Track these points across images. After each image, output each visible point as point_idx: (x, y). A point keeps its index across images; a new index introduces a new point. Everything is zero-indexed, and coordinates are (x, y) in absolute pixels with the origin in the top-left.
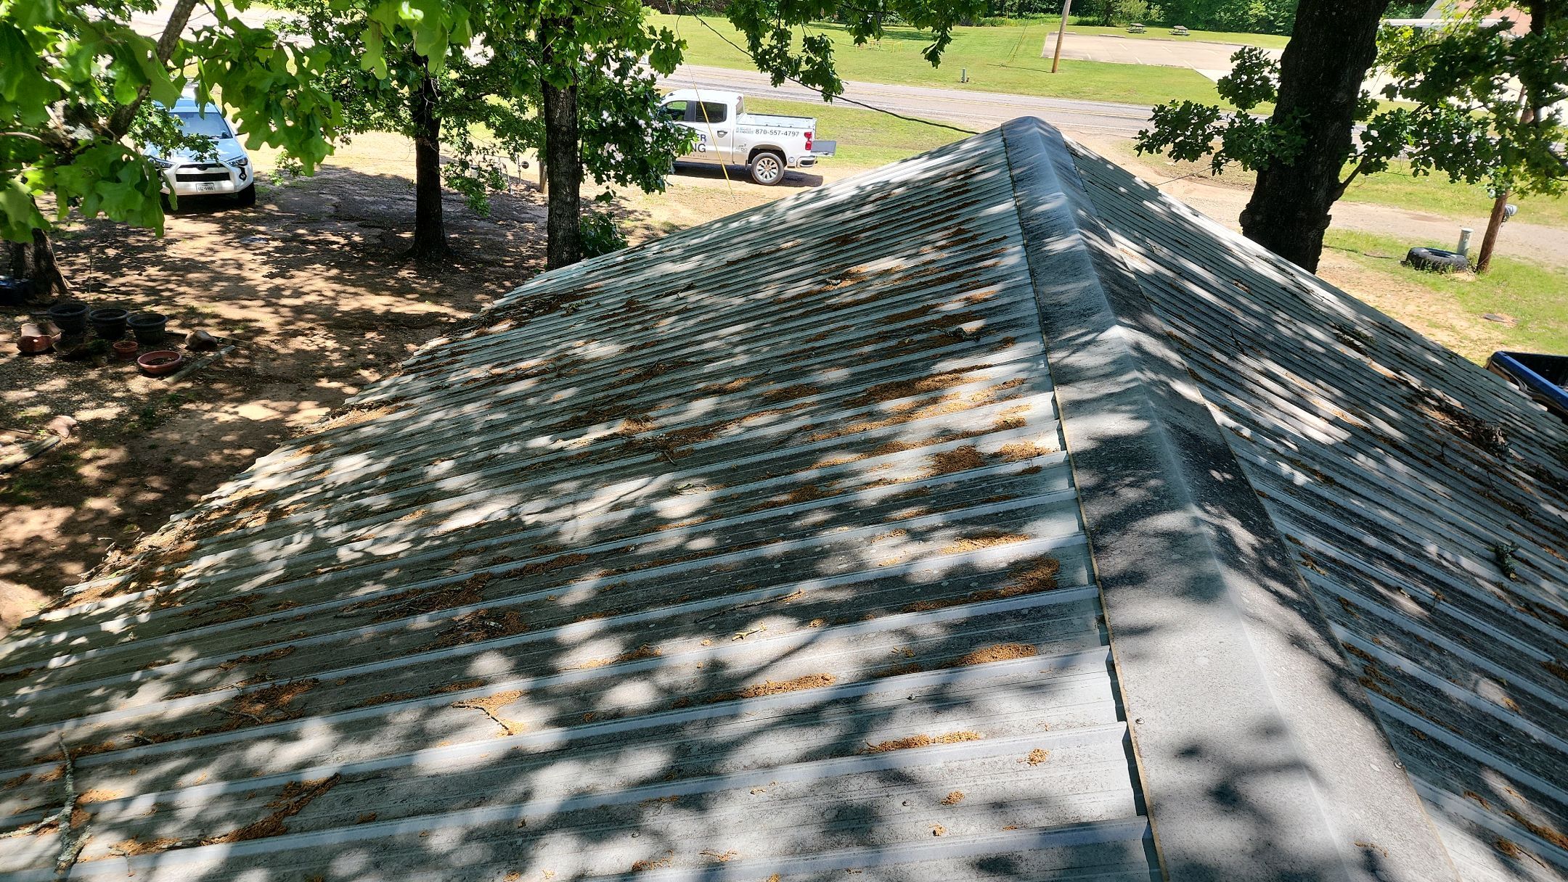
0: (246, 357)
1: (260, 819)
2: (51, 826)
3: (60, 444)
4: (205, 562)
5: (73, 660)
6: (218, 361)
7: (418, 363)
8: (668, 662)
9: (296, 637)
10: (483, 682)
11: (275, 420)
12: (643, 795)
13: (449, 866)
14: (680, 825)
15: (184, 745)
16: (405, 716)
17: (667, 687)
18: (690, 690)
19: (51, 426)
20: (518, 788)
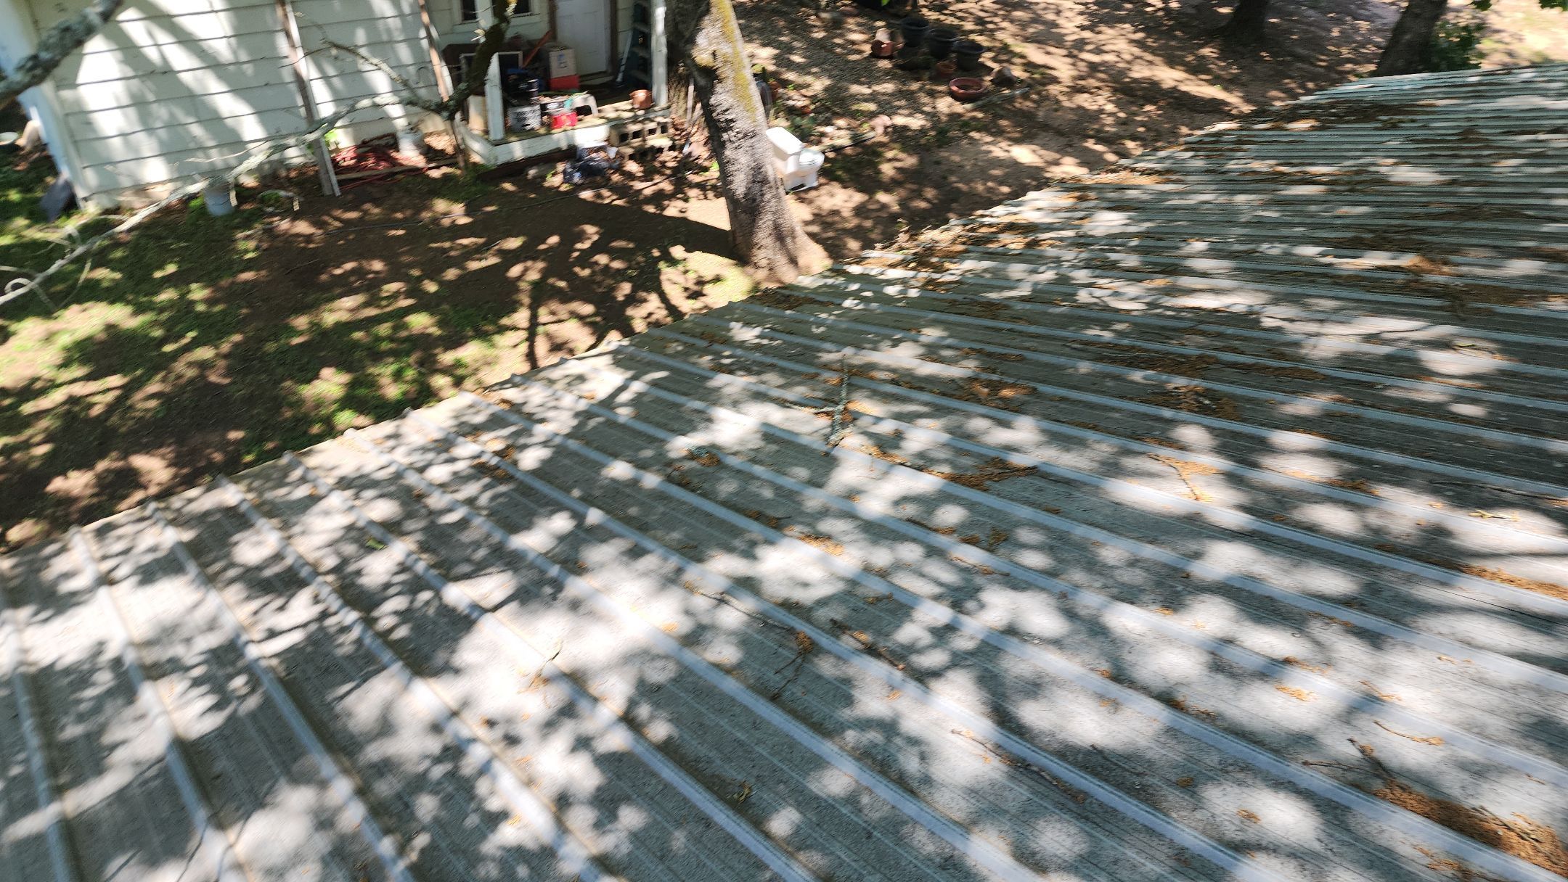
0: (1034, 101)
1: (969, 473)
2: (827, 414)
3: (873, 140)
4: (969, 264)
5: (861, 307)
6: (1011, 99)
7: (1200, 142)
8: (1385, 506)
9: (1028, 349)
10: (1183, 448)
11: (1037, 168)
12: (1314, 606)
13: (1112, 577)
14: (1349, 650)
15: (926, 397)
16: (1104, 447)
17: (1375, 527)
18: (1399, 540)
19: (872, 123)
20: (1193, 546)
